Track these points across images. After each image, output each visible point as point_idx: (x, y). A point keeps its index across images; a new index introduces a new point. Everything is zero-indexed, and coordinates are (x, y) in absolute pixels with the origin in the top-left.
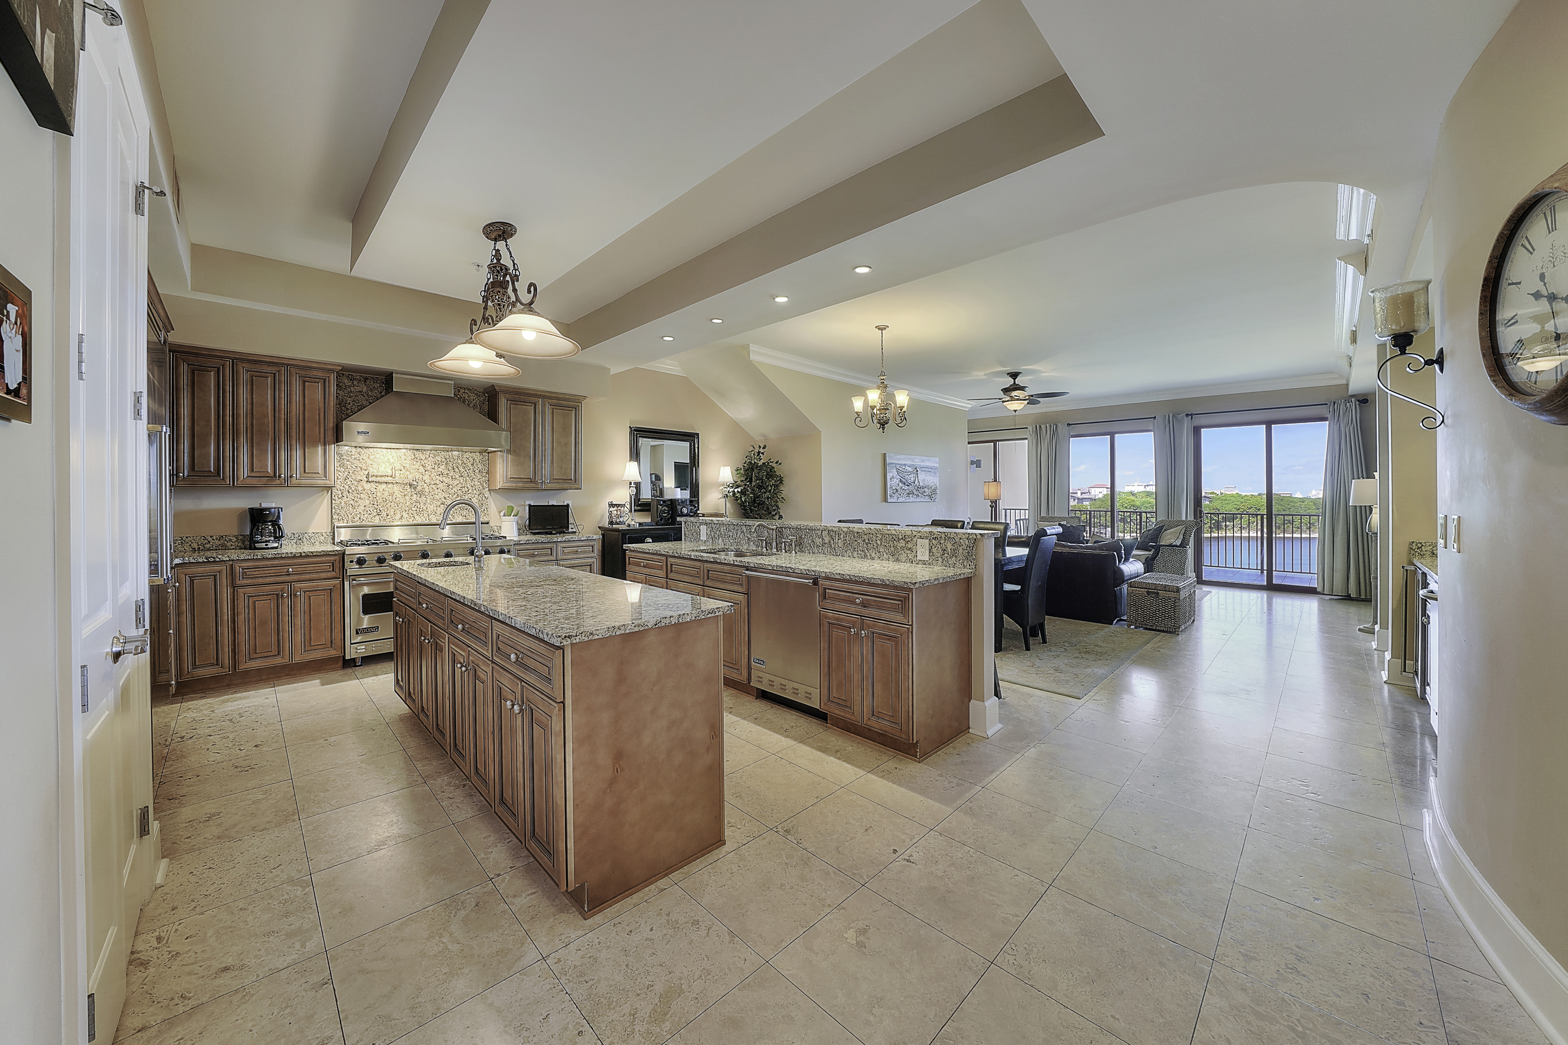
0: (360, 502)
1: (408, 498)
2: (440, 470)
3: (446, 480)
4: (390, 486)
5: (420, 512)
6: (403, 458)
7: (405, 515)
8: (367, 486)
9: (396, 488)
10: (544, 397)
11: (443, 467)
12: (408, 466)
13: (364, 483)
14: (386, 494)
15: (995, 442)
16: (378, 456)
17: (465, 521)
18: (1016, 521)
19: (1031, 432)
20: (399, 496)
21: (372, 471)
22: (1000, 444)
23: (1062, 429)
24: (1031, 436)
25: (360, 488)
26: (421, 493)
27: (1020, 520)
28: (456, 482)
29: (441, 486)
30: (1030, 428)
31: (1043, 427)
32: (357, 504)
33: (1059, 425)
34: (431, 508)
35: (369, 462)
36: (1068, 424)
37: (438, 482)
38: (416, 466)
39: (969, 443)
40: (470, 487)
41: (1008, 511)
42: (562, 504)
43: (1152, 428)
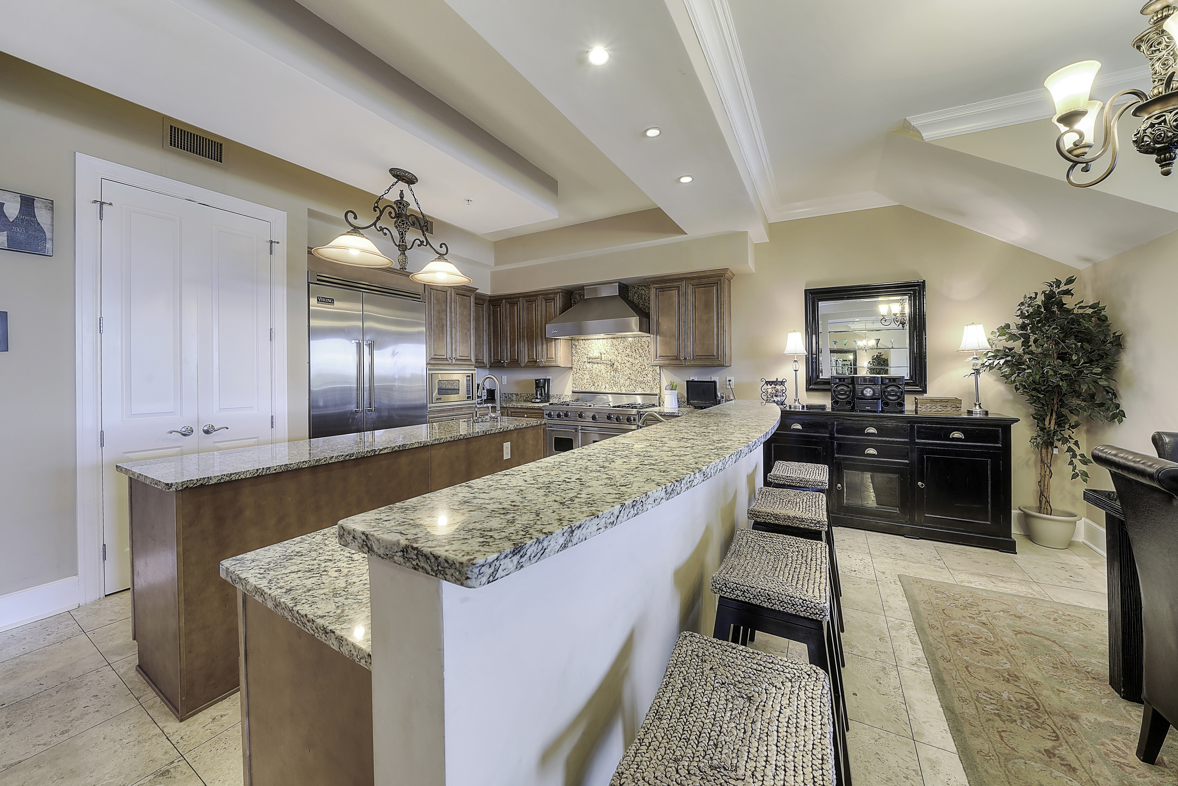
0: (585, 376)
1: (609, 374)
2: (627, 352)
3: (631, 360)
4: (599, 365)
5: (615, 384)
6: (606, 345)
7: (608, 386)
8: (588, 366)
9: (602, 367)
10: (686, 279)
11: (629, 350)
12: (608, 350)
13: (586, 363)
14: (597, 371)
16: (593, 345)
17: (643, 392)
20: (604, 372)
21: (591, 355)
25: (585, 367)
26: (616, 370)
28: (637, 361)
29: (627, 364)
32: (583, 378)
34: (622, 381)
35: (589, 349)
37: (626, 362)
38: (613, 351)
40: (646, 365)
42: (710, 380)
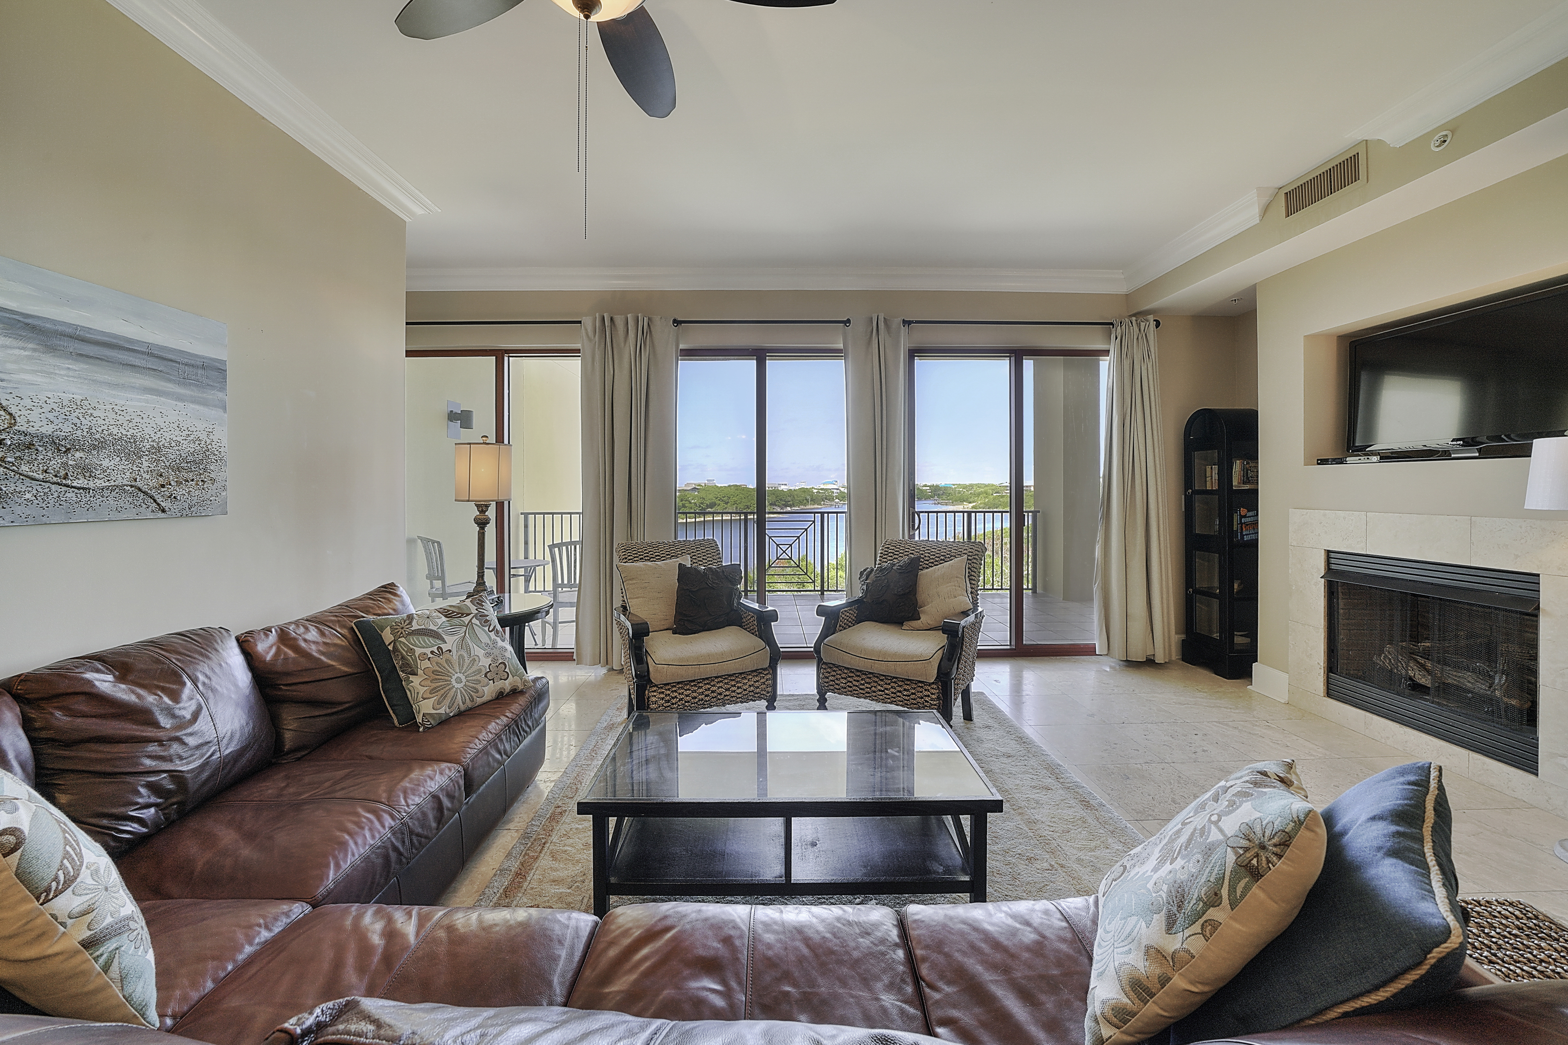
15: (500, 355)
18: (552, 547)
19: (591, 333)
22: (513, 363)
23: (663, 332)
24: (590, 340)
27: (559, 546)
30: (587, 321)
31: (619, 321)
33: (656, 319)
36: (675, 321)
39: (410, 353)
41: (531, 517)
43: (841, 346)
